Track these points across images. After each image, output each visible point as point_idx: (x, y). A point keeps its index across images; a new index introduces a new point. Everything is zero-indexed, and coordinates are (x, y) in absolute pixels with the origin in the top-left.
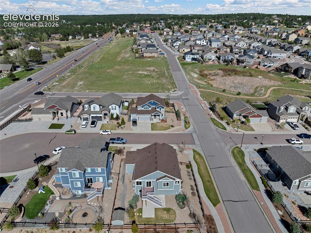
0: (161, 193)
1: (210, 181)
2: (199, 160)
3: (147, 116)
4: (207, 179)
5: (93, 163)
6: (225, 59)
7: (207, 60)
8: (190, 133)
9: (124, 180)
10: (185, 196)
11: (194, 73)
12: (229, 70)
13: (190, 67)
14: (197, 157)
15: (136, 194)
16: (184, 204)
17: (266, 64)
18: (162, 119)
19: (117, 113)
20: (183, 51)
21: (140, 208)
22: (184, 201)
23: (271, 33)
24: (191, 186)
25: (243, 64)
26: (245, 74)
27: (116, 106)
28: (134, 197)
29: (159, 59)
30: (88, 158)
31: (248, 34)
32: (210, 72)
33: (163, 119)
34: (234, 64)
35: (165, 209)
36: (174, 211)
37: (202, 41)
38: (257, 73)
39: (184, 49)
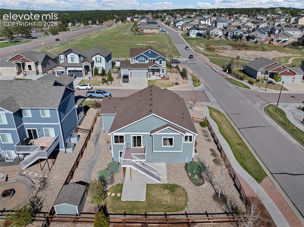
0: (159, 158)
1: (242, 144)
2: (218, 117)
3: (142, 71)
4: (235, 141)
5: (37, 101)
6: (234, 35)
7: (213, 37)
8: (202, 90)
9: (97, 140)
10: (202, 164)
11: (200, 46)
12: (239, 46)
13: (195, 41)
14: (215, 114)
15: (114, 160)
16: (201, 177)
17: (280, 39)
18: (162, 76)
19: (102, 67)
20: (186, 29)
21: (119, 184)
22: (201, 173)
23: (277, 19)
24: (211, 150)
25: (253, 41)
26: (257, 49)
27: (102, 57)
28: (110, 165)
29: (161, 35)
30: (29, 93)
31: (253, 20)
32: (218, 47)
33: (164, 76)
34: (243, 40)
35: (166, 187)
36: (184, 189)
37: (207, 21)
38: (270, 48)
39: (187, 27)
